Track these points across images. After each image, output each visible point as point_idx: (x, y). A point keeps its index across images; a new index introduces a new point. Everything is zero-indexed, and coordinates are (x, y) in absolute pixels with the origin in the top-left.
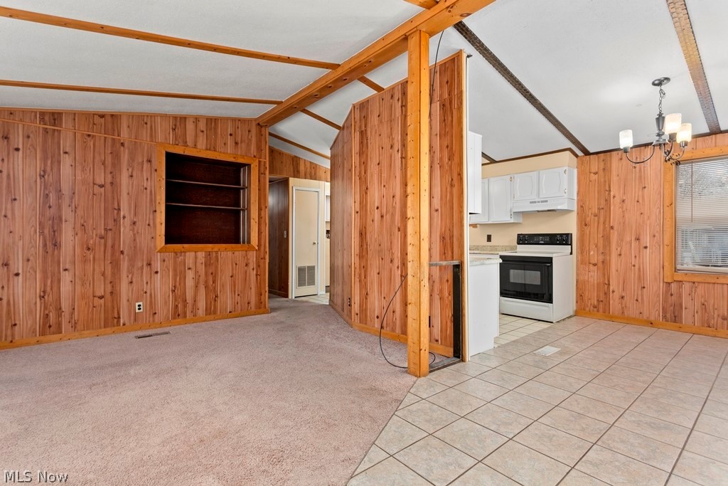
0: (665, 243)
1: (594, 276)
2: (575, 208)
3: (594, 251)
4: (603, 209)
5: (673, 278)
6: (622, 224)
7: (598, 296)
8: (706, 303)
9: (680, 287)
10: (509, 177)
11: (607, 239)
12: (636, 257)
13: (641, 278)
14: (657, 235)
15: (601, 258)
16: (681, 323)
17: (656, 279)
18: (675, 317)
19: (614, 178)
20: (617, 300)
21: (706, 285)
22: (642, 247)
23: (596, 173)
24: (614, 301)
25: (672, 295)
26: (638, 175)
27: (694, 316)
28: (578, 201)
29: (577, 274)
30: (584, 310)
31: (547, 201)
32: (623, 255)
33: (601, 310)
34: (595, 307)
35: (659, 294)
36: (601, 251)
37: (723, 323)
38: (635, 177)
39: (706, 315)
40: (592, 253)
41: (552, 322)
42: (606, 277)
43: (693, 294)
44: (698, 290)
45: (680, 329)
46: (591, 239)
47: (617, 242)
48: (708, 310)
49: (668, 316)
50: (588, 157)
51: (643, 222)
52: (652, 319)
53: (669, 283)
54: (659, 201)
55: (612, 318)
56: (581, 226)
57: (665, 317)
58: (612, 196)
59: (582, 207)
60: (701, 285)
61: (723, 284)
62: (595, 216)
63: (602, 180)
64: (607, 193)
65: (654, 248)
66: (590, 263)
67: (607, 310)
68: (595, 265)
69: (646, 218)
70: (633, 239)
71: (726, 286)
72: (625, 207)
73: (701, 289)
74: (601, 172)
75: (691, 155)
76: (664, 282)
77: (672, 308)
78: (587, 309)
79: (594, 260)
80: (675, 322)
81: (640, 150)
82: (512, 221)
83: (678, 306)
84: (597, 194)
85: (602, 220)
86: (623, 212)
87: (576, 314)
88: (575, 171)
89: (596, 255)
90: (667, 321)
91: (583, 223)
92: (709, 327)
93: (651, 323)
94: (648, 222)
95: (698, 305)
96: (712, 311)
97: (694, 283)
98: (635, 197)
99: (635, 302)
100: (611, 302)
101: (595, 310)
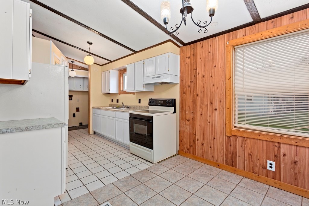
0: (227, 107)
1: (188, 129)
2: (178, 81)
3: (188, 111)
4: (193, 82)
5: (231, 133)
6: (203, 92)
7: (190, 142)
8: (252, 154)
9: (236, 140)
10: (143, 61)
11: (195, 102)
12: (210, 116)
13: (213, 132)
14: (222, 100)
15: (192, 116)
16: (236, 167)
17: (221, 133)
18: (233, 162)
19: (199, 60)
20: (200, 146)
21: (252, 140)
22: (213, 110)
23: (189, 58)
24: (198, 146)
25: (231, 145)
26: (211, 58)
27: (244, 163)
28: (180, 76)
29: (180, 127)
30: (183, 151)
31: (160, 77)
32: (203, 114)
33: (191, 152)
34: (188, 150)
35: (223, 144)
36: (192, 111)
37: (263, 171)
38: (210, 59)
39: (252, 163)
40: (187, 112)
41: (153, 163)
42: (194, 129)
43: (244, 146)
44: (247, 143)
45: (235, 172)
46: (187, 103)
47: (200, 105)
48: (253, 160)
49: (228, 161)
50: (185, 46)
51: (214, 91)
52: (219, 162)
53: (229, 137)
54: (223, 76)
55: (196, 158)
56: (182, 94)
57: (226, 161)
58: (197, 73)
59: (182, 81)
60: (248, 140)
61: (263, 140)
62: (189, 87)
63: (193, 62)
64: (195, 71)
65: (220, 110)
66: (186, 119)
67: (195, 152)
68: (188, 120)
69: (216, 88)
70: (209, 103)
71: (265, 142)
72: (204, 81)
73: (249, 142)
74: (192, 57)
75: (243, 40)
76: (226, 136)
77: (231, 155)
78: (184, 151)
79: (188, 118)
80: (232, 166)
81: (213, 39)
82: (144, 91)
83: (234, 154)
84: (189, 72)
85: (192, 89)
86: (203, 84)
87: (178, 153)
88: (179, 57)
89: (189, 114)
90: (228, 165)
91: (183, 92)
92: (254, 173)
93: (218, 165)
94: (217, 91)
95: (246, 156)
96: (256, 161)
97: (244, 138)
98: (210, 73)
99: (210, 148)
100: (197, 147)
101: (189, 151)
